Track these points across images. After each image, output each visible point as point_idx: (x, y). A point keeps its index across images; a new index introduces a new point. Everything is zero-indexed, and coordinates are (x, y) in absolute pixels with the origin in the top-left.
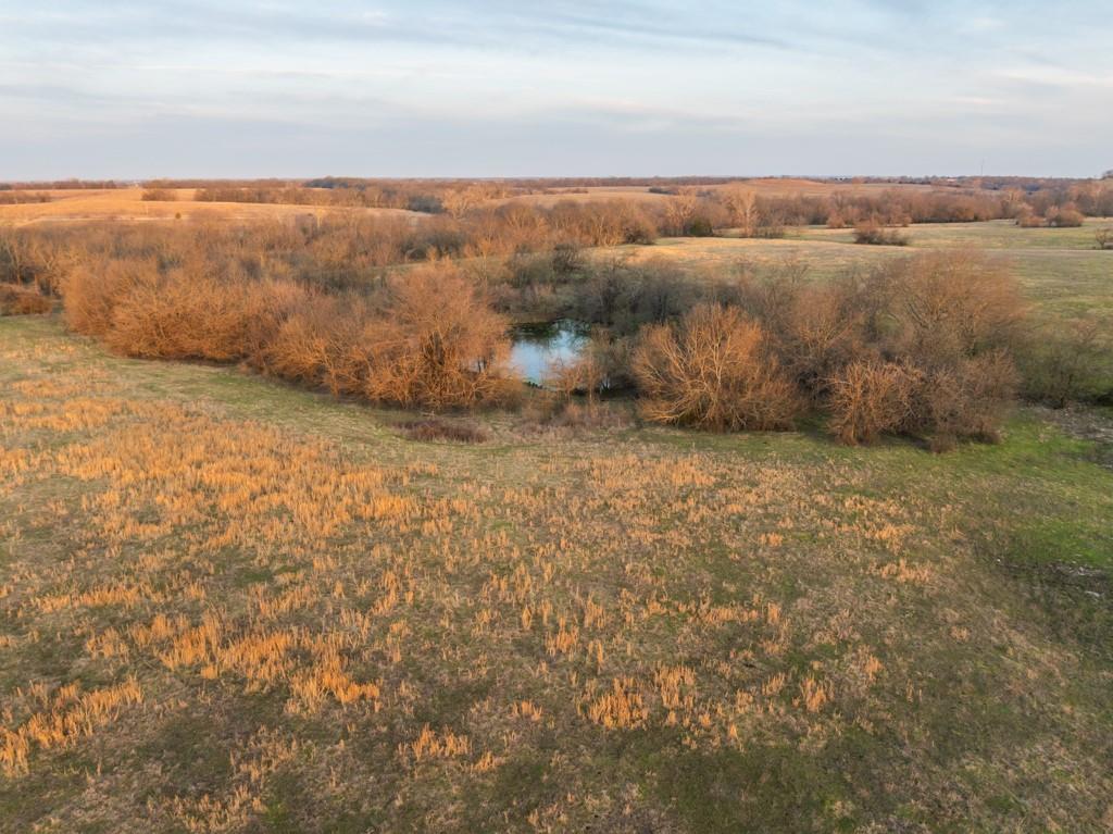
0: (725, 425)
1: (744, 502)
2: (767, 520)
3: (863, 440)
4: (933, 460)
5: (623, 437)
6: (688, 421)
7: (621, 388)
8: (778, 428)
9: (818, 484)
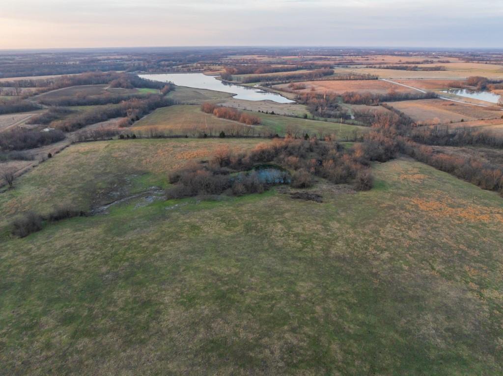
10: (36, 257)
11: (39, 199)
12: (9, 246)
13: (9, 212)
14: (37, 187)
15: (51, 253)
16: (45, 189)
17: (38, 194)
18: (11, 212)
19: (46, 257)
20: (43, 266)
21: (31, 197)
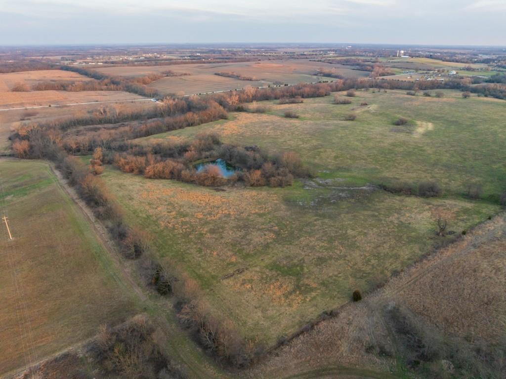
0: (257, 186)
1: (261, 196)
2: (263, 198)
3: (274, 187)
4: (283, 189)
5: (244, 189)
6: (252, 185)
7: (240, 179)
8: (264, 185)
9: (268, 193)
10: (428, 173)
11: (414, 211)
12: (444, 186)
13: (444, 209)
14: (411, 226)
15: (420, 172)
16: (403, 219)
17: (413, 216)
18: (443, 208)
19: (423, 171)
20: (426, 168)
21: (421, 216)
